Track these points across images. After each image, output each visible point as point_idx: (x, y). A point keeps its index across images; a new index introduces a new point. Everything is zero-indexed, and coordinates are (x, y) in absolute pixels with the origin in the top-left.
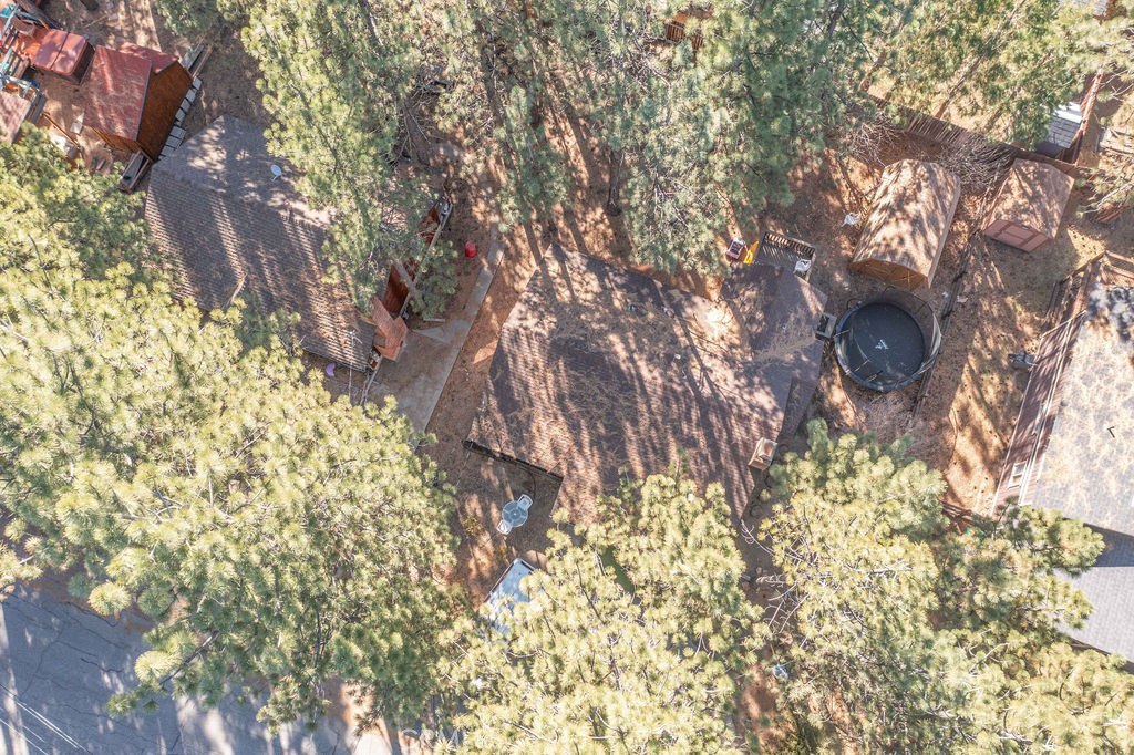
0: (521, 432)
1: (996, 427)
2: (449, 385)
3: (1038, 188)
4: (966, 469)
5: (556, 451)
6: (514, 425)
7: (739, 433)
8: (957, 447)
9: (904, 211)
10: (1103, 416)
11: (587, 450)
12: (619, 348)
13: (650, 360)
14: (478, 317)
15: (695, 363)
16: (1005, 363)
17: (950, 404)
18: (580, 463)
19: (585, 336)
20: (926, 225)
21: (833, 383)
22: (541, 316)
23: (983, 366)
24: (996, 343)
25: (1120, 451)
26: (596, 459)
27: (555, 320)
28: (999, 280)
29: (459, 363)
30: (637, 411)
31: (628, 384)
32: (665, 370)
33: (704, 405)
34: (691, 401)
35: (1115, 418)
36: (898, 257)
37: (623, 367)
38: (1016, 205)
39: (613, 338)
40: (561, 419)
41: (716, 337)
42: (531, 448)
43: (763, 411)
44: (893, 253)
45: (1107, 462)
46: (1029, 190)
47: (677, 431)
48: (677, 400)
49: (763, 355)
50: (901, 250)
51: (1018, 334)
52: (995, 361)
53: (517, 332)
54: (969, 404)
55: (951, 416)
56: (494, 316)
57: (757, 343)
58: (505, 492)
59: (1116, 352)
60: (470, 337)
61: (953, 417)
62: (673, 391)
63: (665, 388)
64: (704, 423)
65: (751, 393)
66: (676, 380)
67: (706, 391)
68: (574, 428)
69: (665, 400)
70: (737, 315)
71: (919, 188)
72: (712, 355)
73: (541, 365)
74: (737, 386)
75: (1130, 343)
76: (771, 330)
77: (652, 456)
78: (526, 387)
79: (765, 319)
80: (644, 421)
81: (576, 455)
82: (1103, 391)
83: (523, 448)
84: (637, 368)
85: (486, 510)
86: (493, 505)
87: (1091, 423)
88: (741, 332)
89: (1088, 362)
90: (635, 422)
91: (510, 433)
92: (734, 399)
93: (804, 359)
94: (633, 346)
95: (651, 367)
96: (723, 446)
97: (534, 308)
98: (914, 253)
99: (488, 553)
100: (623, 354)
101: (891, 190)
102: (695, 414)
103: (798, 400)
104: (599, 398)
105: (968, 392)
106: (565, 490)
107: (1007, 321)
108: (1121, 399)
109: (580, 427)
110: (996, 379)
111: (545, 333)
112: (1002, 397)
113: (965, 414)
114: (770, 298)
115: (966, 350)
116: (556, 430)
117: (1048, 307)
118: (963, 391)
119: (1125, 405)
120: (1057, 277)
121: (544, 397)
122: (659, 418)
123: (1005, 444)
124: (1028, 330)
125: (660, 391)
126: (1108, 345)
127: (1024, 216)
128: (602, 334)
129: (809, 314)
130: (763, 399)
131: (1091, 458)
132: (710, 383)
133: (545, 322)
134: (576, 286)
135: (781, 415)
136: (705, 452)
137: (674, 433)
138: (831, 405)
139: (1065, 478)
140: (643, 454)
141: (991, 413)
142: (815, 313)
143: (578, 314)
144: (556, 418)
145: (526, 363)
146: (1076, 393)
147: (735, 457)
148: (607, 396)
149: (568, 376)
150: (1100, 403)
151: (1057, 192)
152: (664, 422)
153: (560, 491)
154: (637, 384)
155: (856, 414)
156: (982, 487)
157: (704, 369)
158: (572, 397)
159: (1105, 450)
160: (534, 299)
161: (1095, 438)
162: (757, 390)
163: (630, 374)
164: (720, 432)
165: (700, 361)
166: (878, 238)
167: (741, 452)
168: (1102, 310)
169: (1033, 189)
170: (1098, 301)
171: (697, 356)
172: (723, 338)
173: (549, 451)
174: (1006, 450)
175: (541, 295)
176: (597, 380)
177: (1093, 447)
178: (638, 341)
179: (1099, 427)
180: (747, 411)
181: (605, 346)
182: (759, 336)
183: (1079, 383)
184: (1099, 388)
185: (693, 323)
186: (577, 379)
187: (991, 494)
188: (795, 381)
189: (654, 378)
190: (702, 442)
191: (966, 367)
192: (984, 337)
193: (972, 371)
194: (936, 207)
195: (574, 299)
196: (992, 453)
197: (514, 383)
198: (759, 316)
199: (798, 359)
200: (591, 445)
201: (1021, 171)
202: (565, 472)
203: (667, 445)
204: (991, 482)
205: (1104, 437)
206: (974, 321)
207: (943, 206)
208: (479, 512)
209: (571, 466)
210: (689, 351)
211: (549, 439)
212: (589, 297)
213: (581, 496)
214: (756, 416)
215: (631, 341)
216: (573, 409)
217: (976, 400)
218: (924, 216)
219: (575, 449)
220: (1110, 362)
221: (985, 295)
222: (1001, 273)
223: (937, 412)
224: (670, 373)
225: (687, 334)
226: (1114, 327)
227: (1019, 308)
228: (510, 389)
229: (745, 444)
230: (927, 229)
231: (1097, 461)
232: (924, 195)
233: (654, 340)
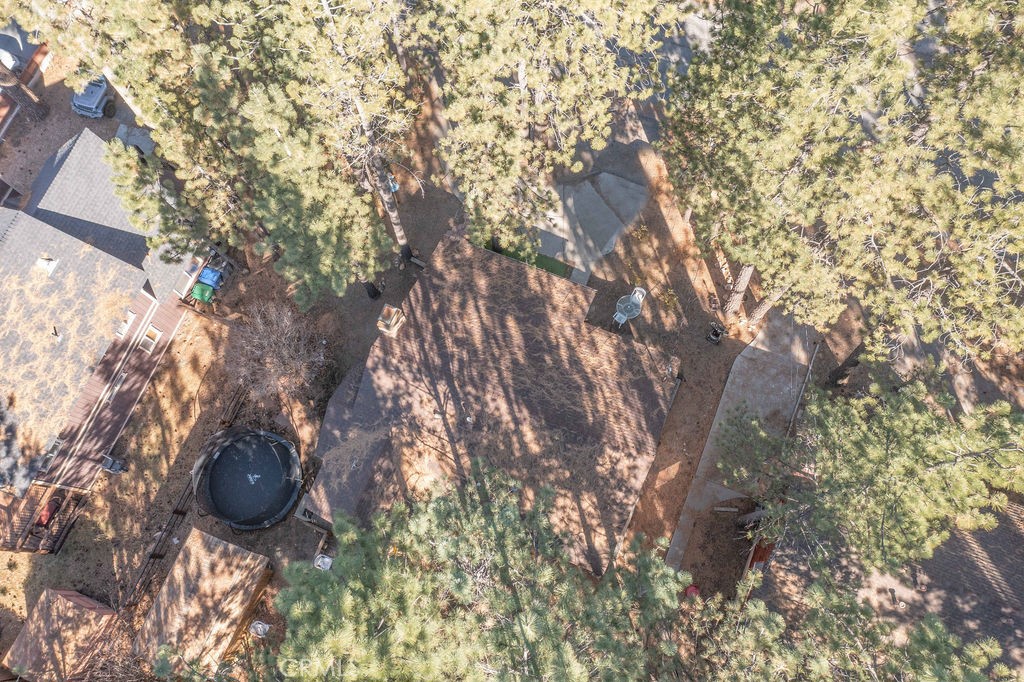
0: (629, 362)
1: (158, 401)
2: (704, 437)
3: (45, 649)
4: (195, 362)
5: (593, 344)
6: (636, 367)
7: (413, 347)
8: (199, 382)
9: (204, 607)
10: (57, 350)
11: (562, 341)
12: (529, 436)
13: (498, 422)
14: (679, 514)
15: (450, 421)
16: (132, 467)
17: (196, 424)
18: (569, 332)
19: (566, 449)
20: (182, 589)
21: (309, 446)
22: (613, 472)
23: (156, 463)
24: (136, 488)
25: (53, 313)
26: (552, 335)
27: (599, 469)
28: (115, 558)
29: (695, 463)
30: (513, 371)
31: (521, 395)
32: (482, 411)
33: (445, 373)
34: (458, 377)
35: (48, 346)
36: (220, 548)
37: (526, 412)
38: (76, 629)
39: (535, 448)
40: (589, 370)
41: (426, 455)
42: (617, 348)
43: (386, 366)
44: (225, 554)
45: (68, 304)
46: (57, 647)
47: (473, 352)
48: (471, 379)
49: (380, 435)
50: (215, 556)
51: (111, 498)
52: (141, 469)
53: (639, 451)
54: (178, 424)
55: (198, 412)
56: (661, 515)
57: (386, 448)
58: (639, 333)
59: (25, 414)
60: (685, 490)
61: (196, 411)
62: (475, 386)
63: (484, 390)
64: (446, 357)
65: (397, 387)
66: (472, 400)
67: (442, 387)
68: (575, 362)
69: (484, 379)
70: (402, 482)
71: (180, 634)
72: (432, 431)
73: (612, 419)
74: (410, 395)
75: (8, 421)
76: (368, 462)
77: (499, 333)
78: (625, 400)
79: (374, 472)
80: (505, 363)
81: (573, 339)
82: (50, 376)
83: (625, 348)
84: (511, 412)
85: (656, 317)
86: (650, 322)
87: (71, 345)
88: (398, 463)
89: (56, 408)
90: (515, 362)
91: (639, 362)
92: (415, 379)
93: (337, 433)
94: (515, 439)
95: (497, 414)
96: (429, 337)
97: (621, 484)
98: (202, 553)
99: (652, 277)
100: (526, 429)
101: (211, 641)
102: (455, 366)
103: (350, 388)
104: (551, 385)
105: (176, 435)
106: (583, 310)
107: (118, 511)
108: (35, 364)
109: (570, 364)
110: (145, 450)
111: (609, 451)
112: (144, 431)
113: (185, 413)
114: (366, 497)
115: (168, 480)
116: (593, 360)
117: (73, 526)
118: (181, 438)
119: (35, 357)
120: (54, 560)
121: (606, 390)
122: (490, 364)
123: (154, 385)
124: (100, 502)
125: (489, 387)
126: (31, 423)
127: (70, 614)
128: (548, 453)
129: (326, 485)
130: (385, 381)
131: (82, 312)
132: (437, 397)
133: (608, 466)
134: (575, 516)
135: (369, 363)
136: (446, 334)
137: (475, 352)
138: (314, 423)
139: (110, 297)
140: (506, 336)
141: (159, 414)
142: (320, 487)
143: (573, 477)
144: (594, 372)
145: (628, 422)
146: (77, 379)
147: (418, 328)
148: (542, 386)
149: (582, 407)
150: (57, 363)
151: (26, 646)
152: (486, 361)
153: (587, 309)
154: (512, 396)
155: (290, 413)
156: (185, 345)
157: (443, 414)
158: (578, 388)
159: (67, 316)
160: (620, 495)
161: (72, 330)
162: (390, 391)
163: (518, 404)
164: (431, 348)
165: (446, 424)
166: (238, 577)
167: (412, 331)
168: (24, 465)
169: (51, 648)
170: (25, 476)
171: (448, 430)
172: (420, 454)
173: (599, 344)
174: (153, 379)
175: (614, 501)
176: (553, 401)
177: (77, 322)
178: (509, 445)
179: (65, 340)
180: (403, 367)
181: (543, 438)
182: (382, 455)
183: (71, 390)
184: (53, 380)
185: (449, 471)
186: (574, 404)
187: (178, 339)
188: (351, 406)
189: (494, 400)
190: (449, 342)
191: (172, 462)
192: (147, 494)
193: (168, 458)
194: (166, 611)
195: (577, 498)
196: (167, 377)
197: (638, 404)
198: (379, 478)
199: (344, 432)
200: (558, 346)
201: (59, 675)
202: (584, 326)
203: (483, 342)
204: (174, 350)
205: (64, 329)
206: (153, 511)
207: (158, 612)
208: (663, 314)
209: (577, 330)
210: (457, 436)
211: (601, 355)
212: (561, 502)
213: (567, 304)
214: (394, 361)
215: (517, 446)
216: (577, 377)
217: (170, 429)
218: (182, 599)
219: (574, 344)
220: (35, 405)
221: (135, 539)
222: (111, 566)
223: (211, 416)
224: (477, 407)
225: (457, 457)
226: (19, 442)
227: (103, 526)
228: (643, 399)
229: (408, 337)
230: (182, 583)
231: (76, 307)
232: (177, 624)
233: (492, 448)
